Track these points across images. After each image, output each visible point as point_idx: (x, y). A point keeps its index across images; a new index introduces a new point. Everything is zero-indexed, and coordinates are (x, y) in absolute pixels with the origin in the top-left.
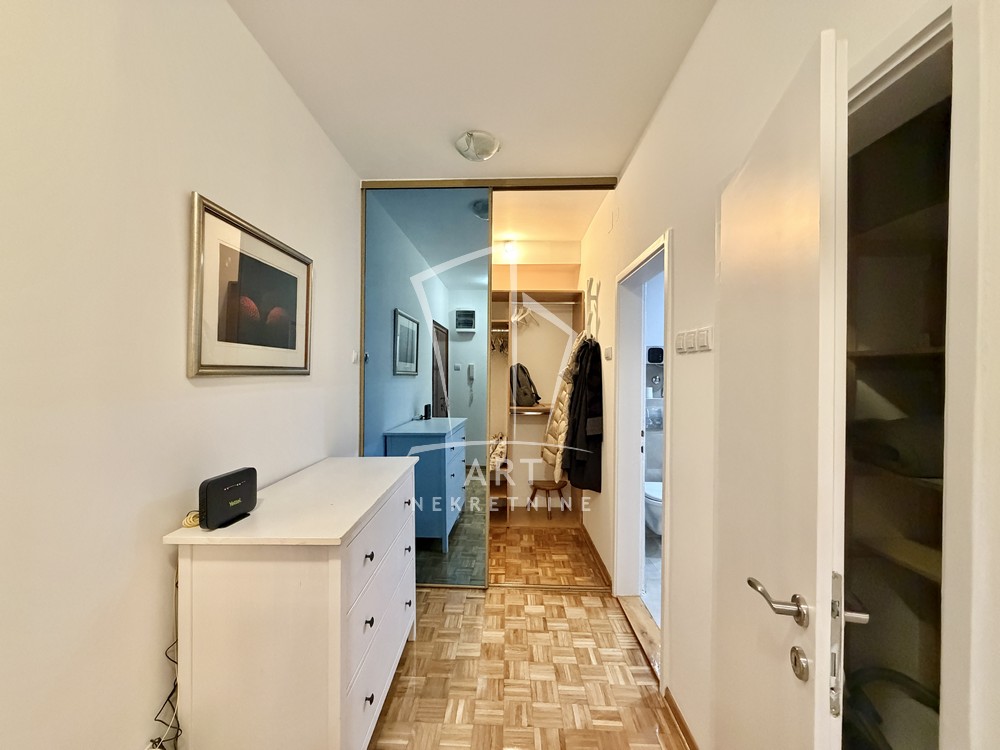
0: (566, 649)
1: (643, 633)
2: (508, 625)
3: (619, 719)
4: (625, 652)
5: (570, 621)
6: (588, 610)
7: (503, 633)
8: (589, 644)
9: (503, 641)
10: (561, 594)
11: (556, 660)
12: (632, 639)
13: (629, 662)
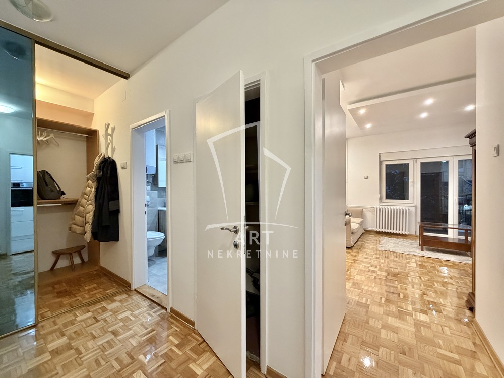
0: (114, 322)
1: (153, 296)
2: (67, 333)
3: (154, 330)
4: (147, 307)
5: (111, 310)
6: (120, 301)
7: (66, 338)
8: (128, 313)
9: (68, 341)
10: (100, 302)
11: (110, 329)
12: (149, 301)
13: (150, 310)
